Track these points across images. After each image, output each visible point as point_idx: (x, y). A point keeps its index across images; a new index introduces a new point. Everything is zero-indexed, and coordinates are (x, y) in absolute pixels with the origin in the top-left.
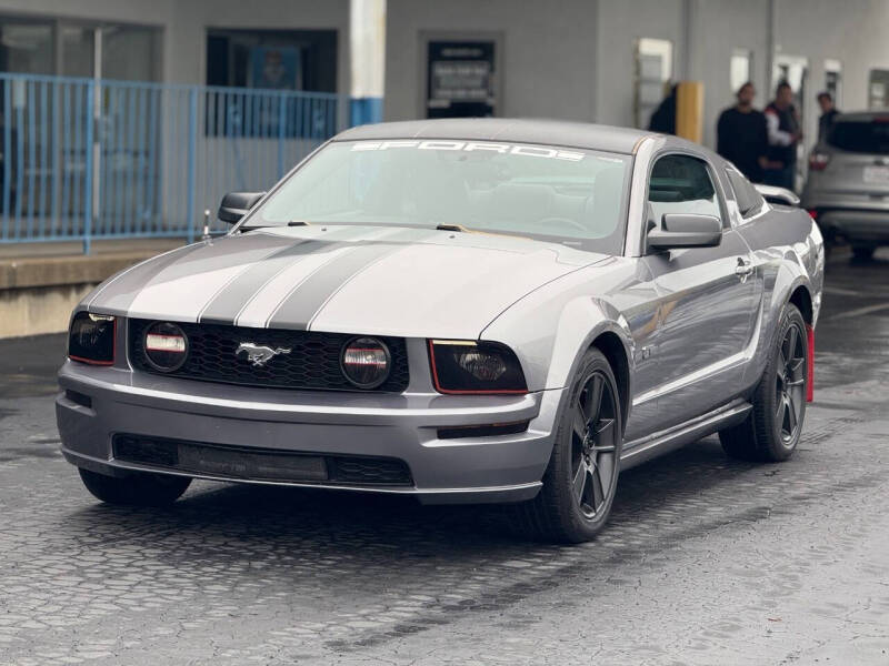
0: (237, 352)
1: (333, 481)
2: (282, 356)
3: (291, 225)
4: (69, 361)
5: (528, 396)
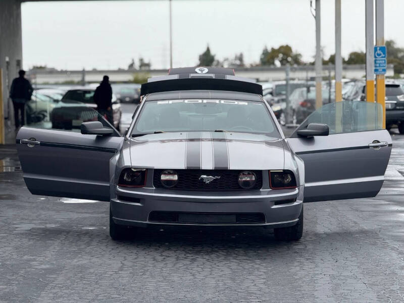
0: (200, 179)
1: (237, 223)
2: (217, 179)
3: (155, 133)
4: (118, 186)
5: (297, 188)
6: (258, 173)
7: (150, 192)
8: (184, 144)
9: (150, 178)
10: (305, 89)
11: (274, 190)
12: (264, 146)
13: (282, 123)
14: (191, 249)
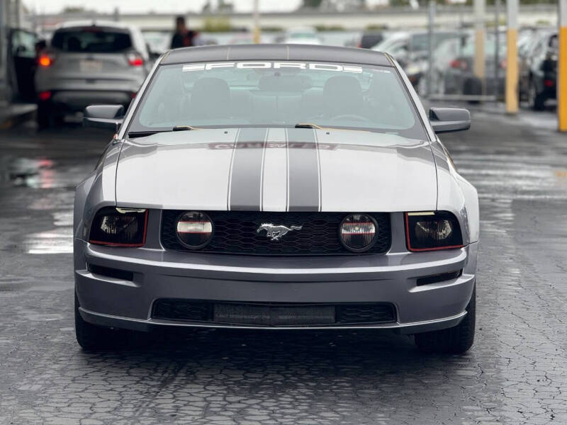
0: (258, 231)
1: (338, 323)
2: (295, 232)
3: (176, 130)
4: (89, 244)
5: (463, 249)
6: (383, 219)
7: (153, 259)
8: (229, 153)
9: (155, 227)
10: (457, 42)
11: (417, 255)
12: (395, 157)
13: (423, 92)
14: (240, 378)
